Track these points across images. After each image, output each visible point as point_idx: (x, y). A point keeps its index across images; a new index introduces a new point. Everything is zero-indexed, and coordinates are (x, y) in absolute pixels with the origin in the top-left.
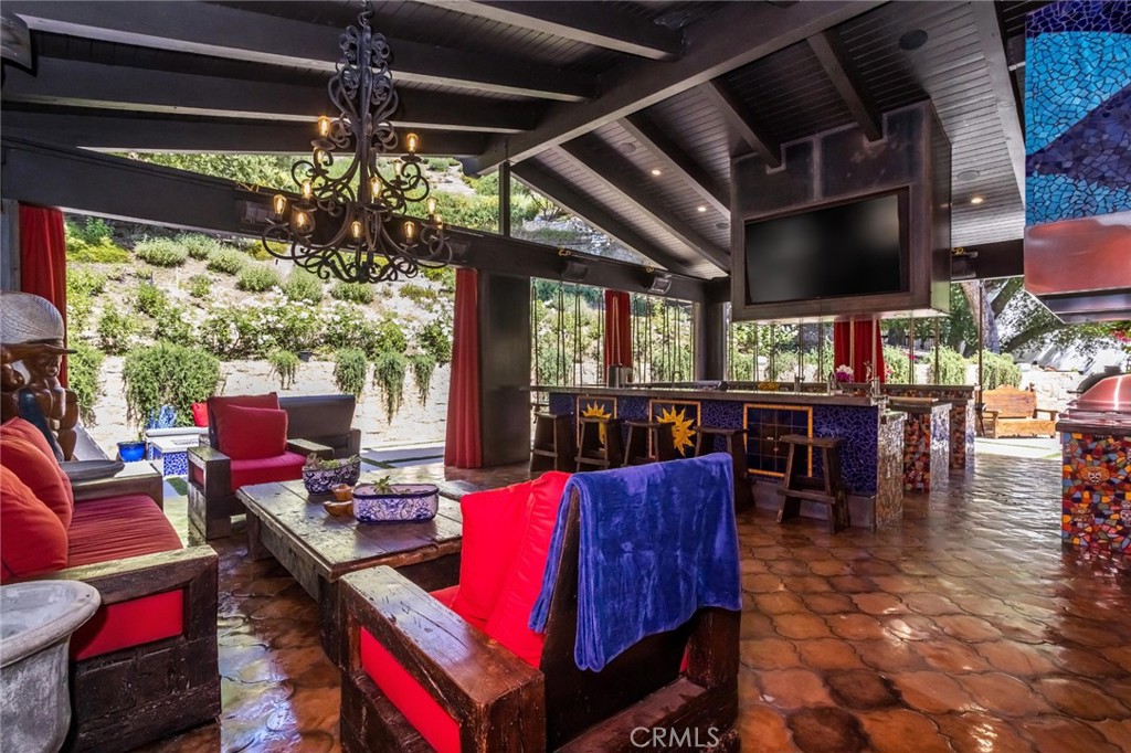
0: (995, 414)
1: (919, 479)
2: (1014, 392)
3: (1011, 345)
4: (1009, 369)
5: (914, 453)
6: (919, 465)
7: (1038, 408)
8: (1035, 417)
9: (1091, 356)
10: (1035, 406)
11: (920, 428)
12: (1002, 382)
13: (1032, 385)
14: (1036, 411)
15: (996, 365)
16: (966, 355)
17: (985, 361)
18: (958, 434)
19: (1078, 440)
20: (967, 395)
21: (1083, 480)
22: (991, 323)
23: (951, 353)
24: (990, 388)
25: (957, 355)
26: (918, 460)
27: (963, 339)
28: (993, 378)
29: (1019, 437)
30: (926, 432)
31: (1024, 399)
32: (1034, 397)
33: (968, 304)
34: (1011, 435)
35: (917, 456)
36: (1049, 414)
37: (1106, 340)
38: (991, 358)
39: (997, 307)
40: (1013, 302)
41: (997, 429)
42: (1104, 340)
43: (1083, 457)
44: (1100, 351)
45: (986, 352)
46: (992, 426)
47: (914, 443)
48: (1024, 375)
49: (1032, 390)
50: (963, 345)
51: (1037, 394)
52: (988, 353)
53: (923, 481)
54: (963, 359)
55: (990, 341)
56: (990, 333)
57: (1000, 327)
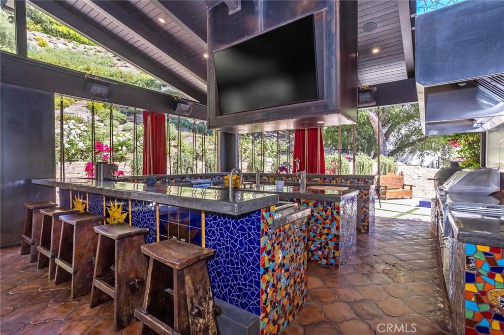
0: (386, 187)
1: (331, 256)
2: (395, 177)
3: (392, 153)
4: (392, 164)
5: (327, 234)
6: (331, 244)
7: (405, 184)
8: (403, 188)
9: (423, 158)
10: (403, 183)
11: (332, 213)
12: (389, 171)
13: (402, 172)
14: (404, 185)
15: (387, 163)
16: (373, 158)
17: (381, 160)
18: (364, 209)
19: (485, 254)
20: (370, 182)
21: (492, 306)
22: (384, 143)
23: (366, 157)
24: (384, 174)
25: (369, 157)
26: (331, 240)
27: (372, 150)
28: (385, 169)
29: (397, 199)
30: (337, 217)
31: (399, 179)
32: (403, 178)
33: (374, 134)
34: (393, 198)
35: (330, 237)
36: (409, 187)
37: (428, 152)
38: (383, 159)
39: (387, 135)
40: (393, 134)
41: (387, 195)
42: (427, 152)
43: (491, 276)
44: (426, 156)
45: (381, 156)
46: (385, 193)
47: (327, 226)
48: (399, 167)
49: (402, 175)
50: (372, 153)
51: (404, 177)
52: (383, 156)
53: (334, 257)
54: (371, 159)
55: (384, 151)
56: (384, 147)
57: (388, 145)
